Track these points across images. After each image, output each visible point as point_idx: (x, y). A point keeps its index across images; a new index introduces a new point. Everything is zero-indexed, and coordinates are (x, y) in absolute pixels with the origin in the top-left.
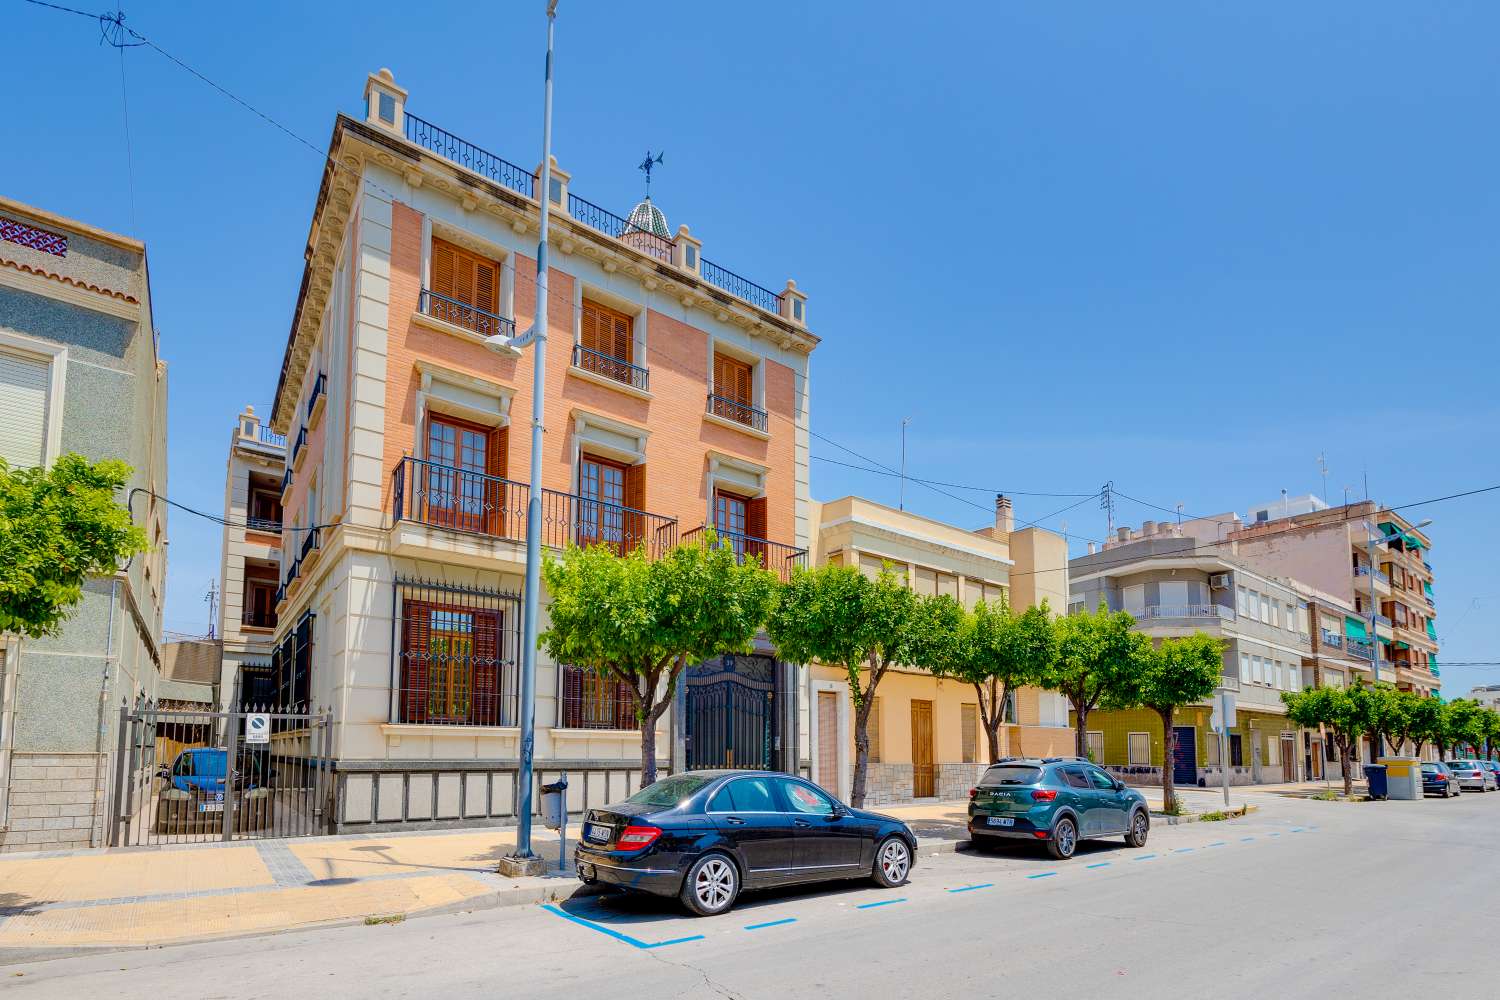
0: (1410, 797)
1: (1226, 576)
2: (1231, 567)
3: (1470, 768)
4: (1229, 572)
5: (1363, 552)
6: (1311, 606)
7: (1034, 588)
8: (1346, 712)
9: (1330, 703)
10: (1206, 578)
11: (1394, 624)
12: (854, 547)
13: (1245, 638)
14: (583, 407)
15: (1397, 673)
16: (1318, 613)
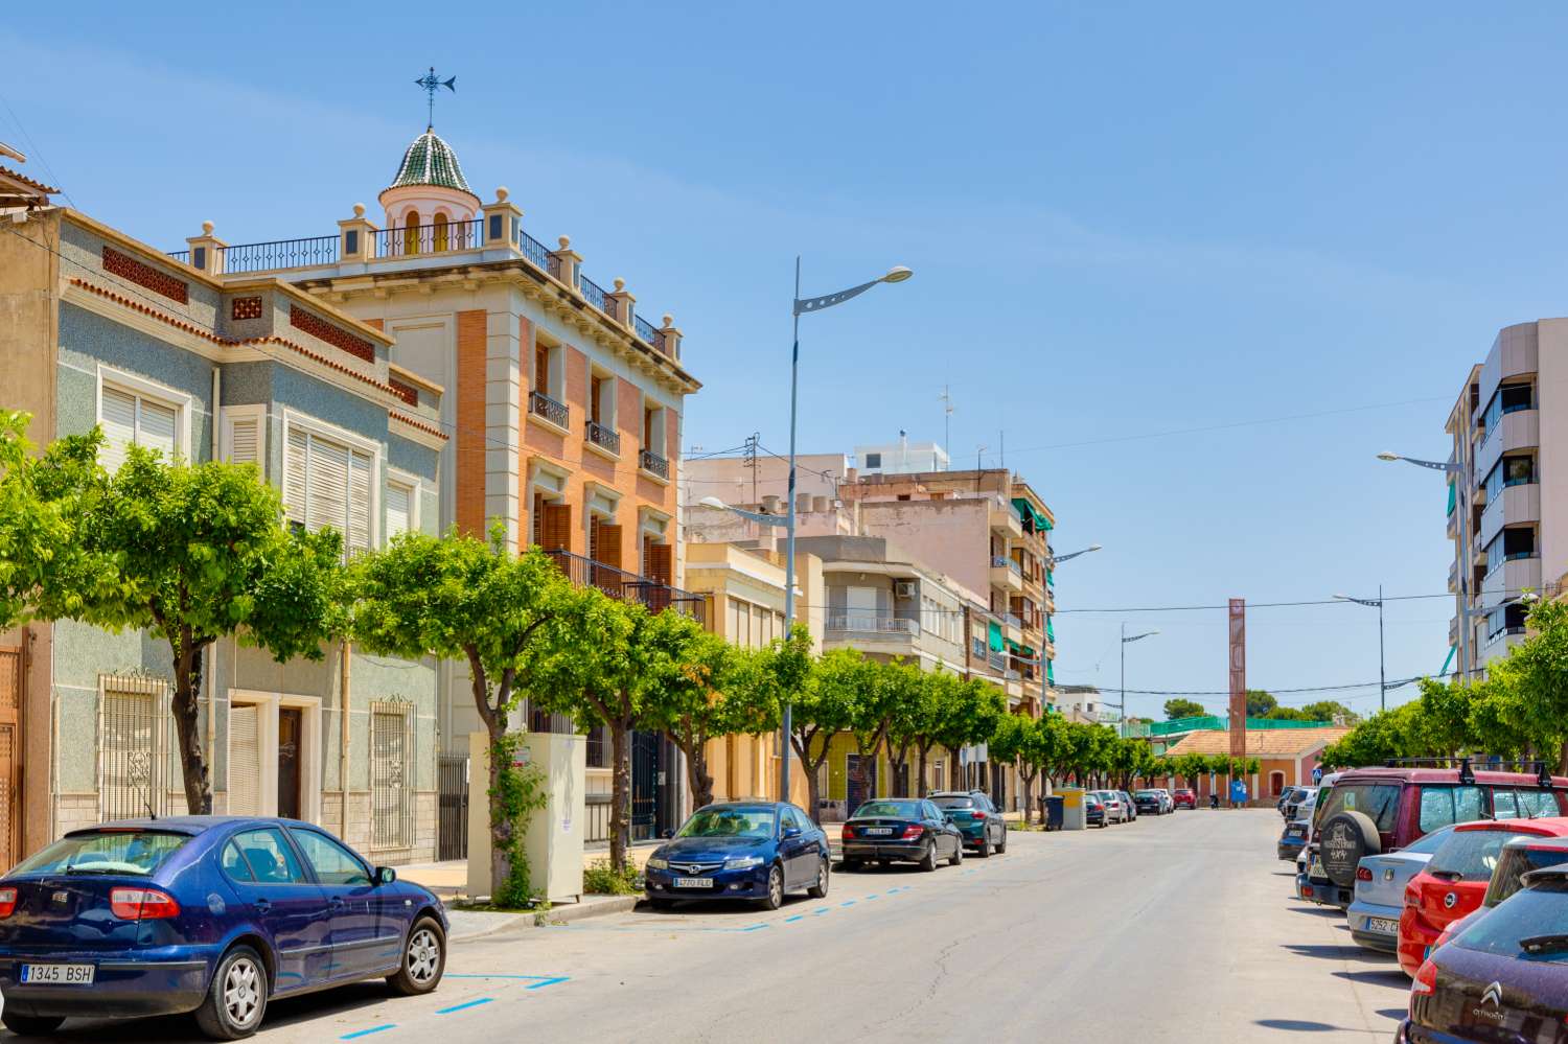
0: (1079, 828)
1: (912, 584)
2: (918, 575)
3: (1110, 799)
4: (916, 580)
5: (1000, 536)
6: (966, 610)
7: (808, 616)
8: (1036, 744)
9: (1021, 736)
10: (890, 584)
11: (1025, 625)
12: (728, 592)
13: (929, 656)
14: (598, 480)
15: (1024, 686)
16: (971, 618)
